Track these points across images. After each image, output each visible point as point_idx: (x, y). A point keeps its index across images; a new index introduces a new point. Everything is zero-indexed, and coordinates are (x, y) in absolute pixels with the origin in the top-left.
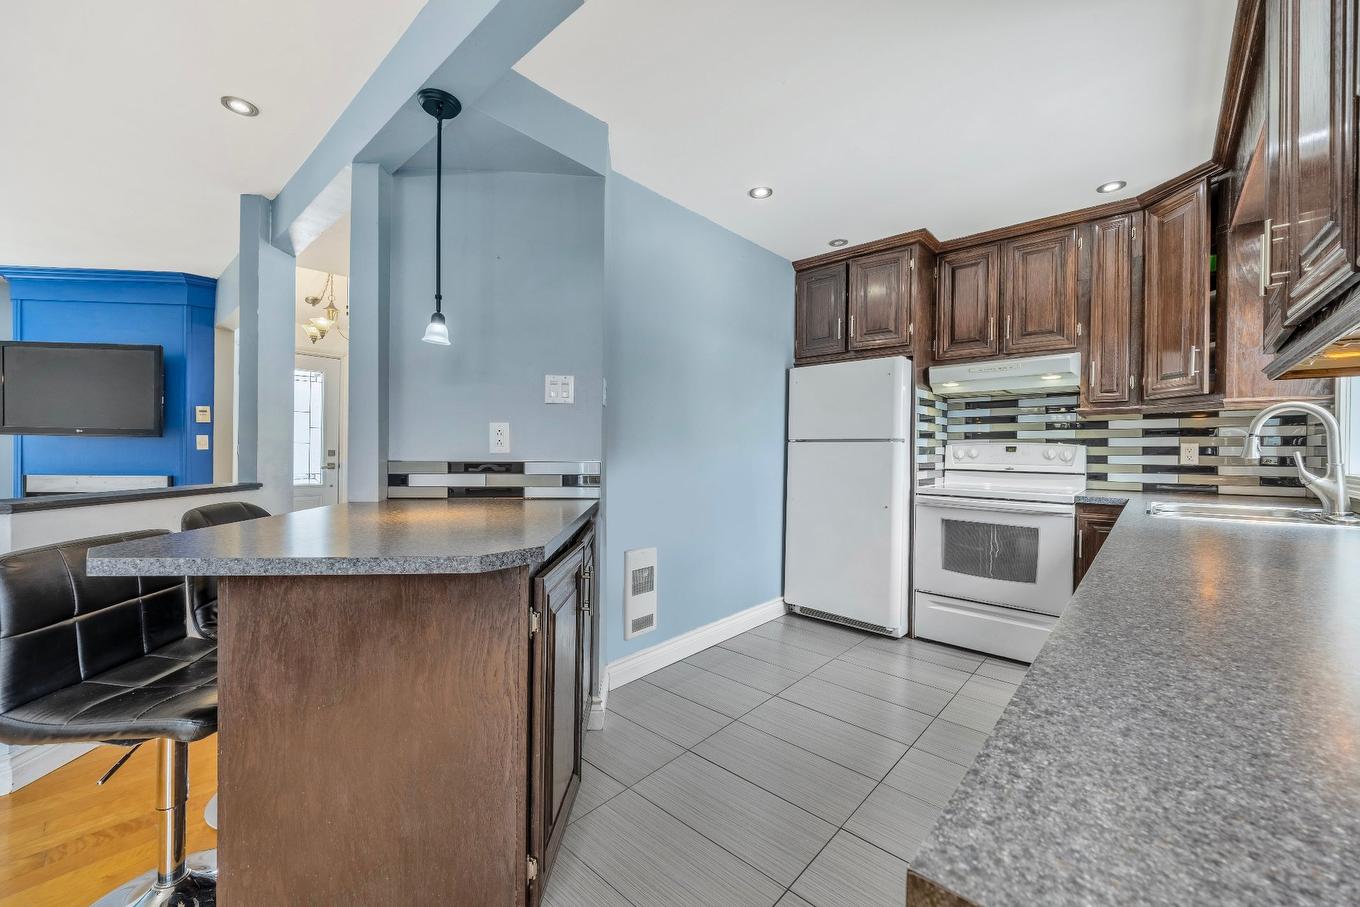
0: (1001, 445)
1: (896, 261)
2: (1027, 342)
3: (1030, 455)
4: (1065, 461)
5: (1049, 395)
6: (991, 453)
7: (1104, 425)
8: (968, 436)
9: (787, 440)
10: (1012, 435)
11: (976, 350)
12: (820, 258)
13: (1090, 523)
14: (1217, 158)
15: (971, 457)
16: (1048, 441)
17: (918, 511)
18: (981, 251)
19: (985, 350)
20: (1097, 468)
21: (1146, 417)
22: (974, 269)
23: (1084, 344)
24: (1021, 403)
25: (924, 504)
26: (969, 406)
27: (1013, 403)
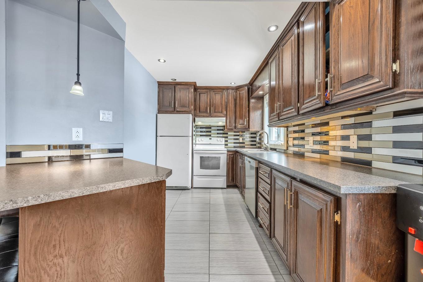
0: (208, 138)
1: (188, 88)
2: (215, 114)
3: (214, 140)
4: (221, 141)
5: (217, 127)
6: (206, 140)
7: (227, 134)
8: (201, 136)
9: (157, 136)
10: (210, 136)
11: (205, 114)
12: (167, 82)
13: (230, 155)
14: (249, 83)
15: (202, 141)
16: (217, 137)
17: (195, 155)
18: (206, 90)
19: (207, 115)
20: (226, 143)
21: (234, 132)
22: (204, 94)
23: (226, 116)
24: (212, 128)
25: (196, 153)
26: (201, 128)
27: (210, 128)
